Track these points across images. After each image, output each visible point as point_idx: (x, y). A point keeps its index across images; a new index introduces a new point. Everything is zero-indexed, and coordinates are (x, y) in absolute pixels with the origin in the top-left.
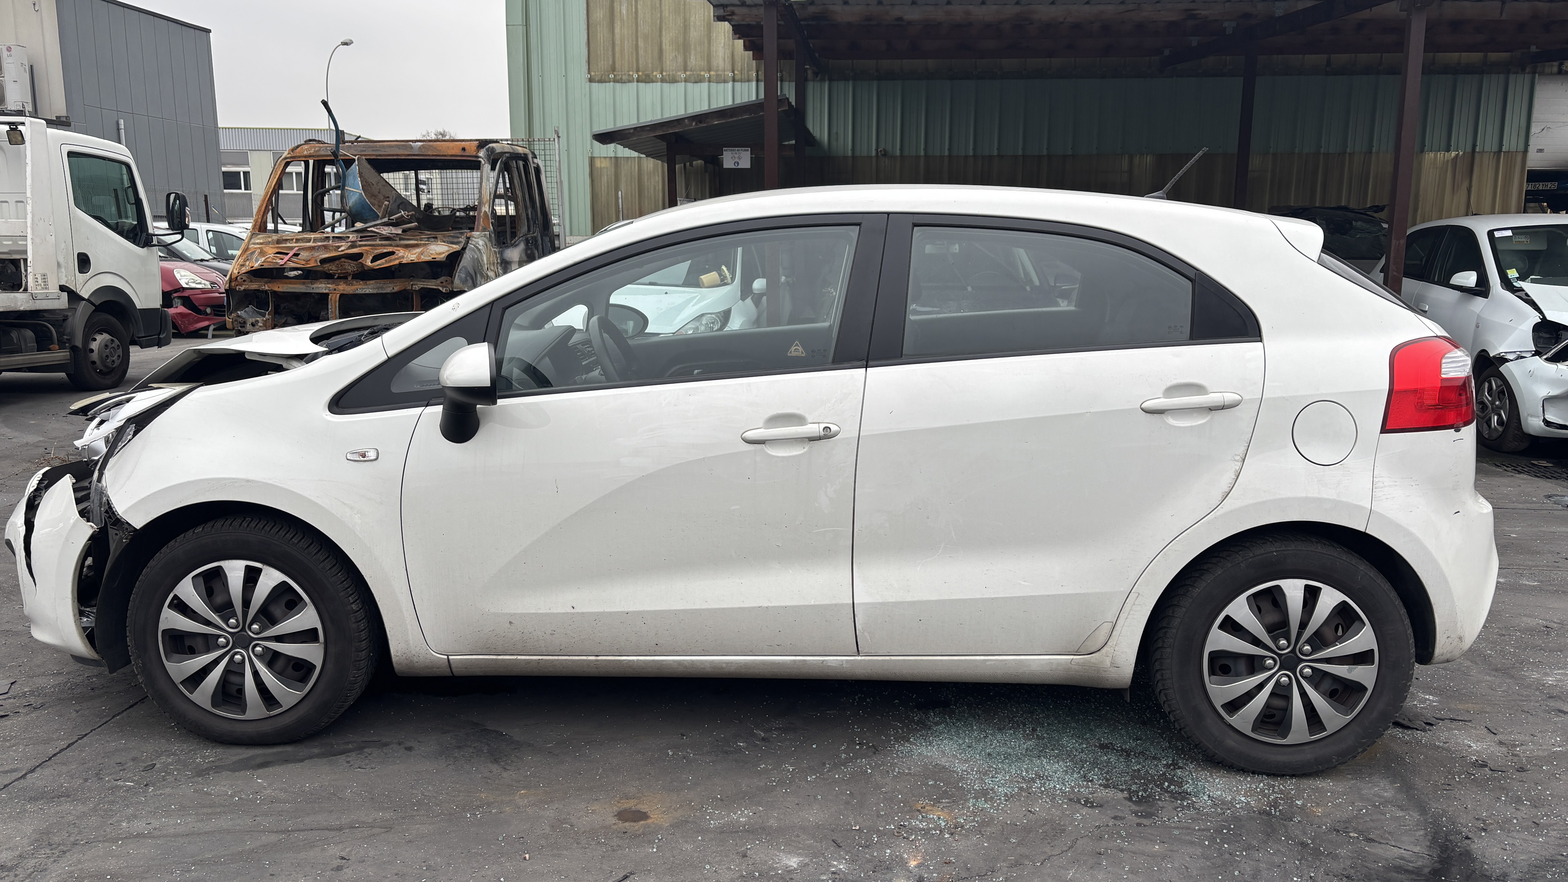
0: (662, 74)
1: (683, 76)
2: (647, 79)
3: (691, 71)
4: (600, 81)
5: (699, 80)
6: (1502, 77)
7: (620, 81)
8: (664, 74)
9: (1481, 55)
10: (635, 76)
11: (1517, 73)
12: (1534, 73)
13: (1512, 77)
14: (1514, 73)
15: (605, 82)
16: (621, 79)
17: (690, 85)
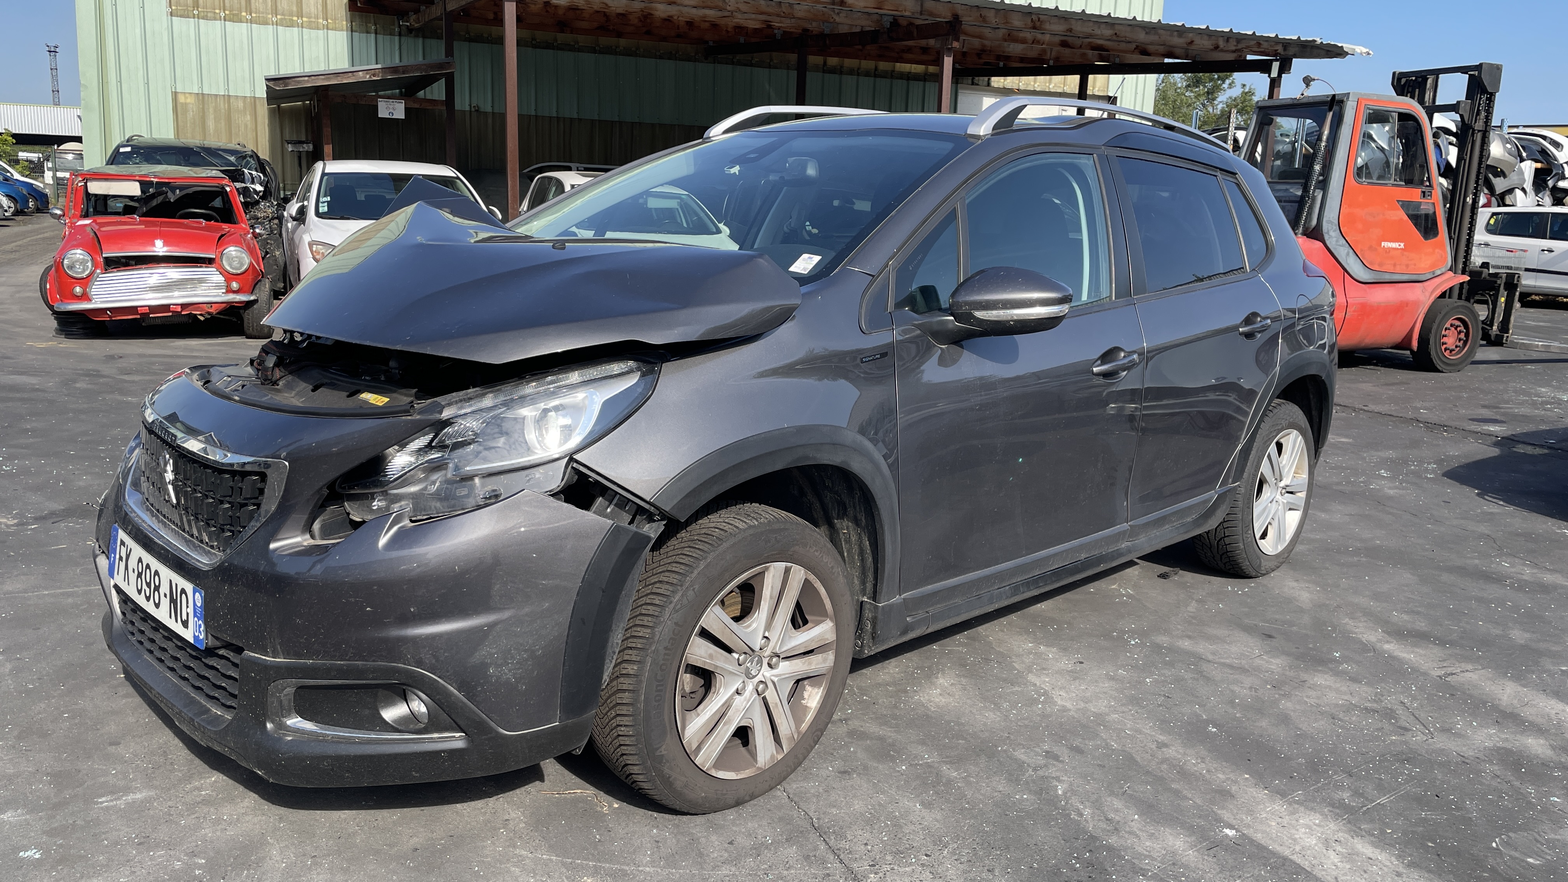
0: (251, 15)
1: (274, 19)
2: (235, 18)
3: (283, 14)
4: (181, 16)
5: (291, 25)
7: (205, 18)
8: (254, 15)
9: (924, 66)
10: (222, 15)
15: (188, 17)
16: (207, 16)
17: (280, 28)
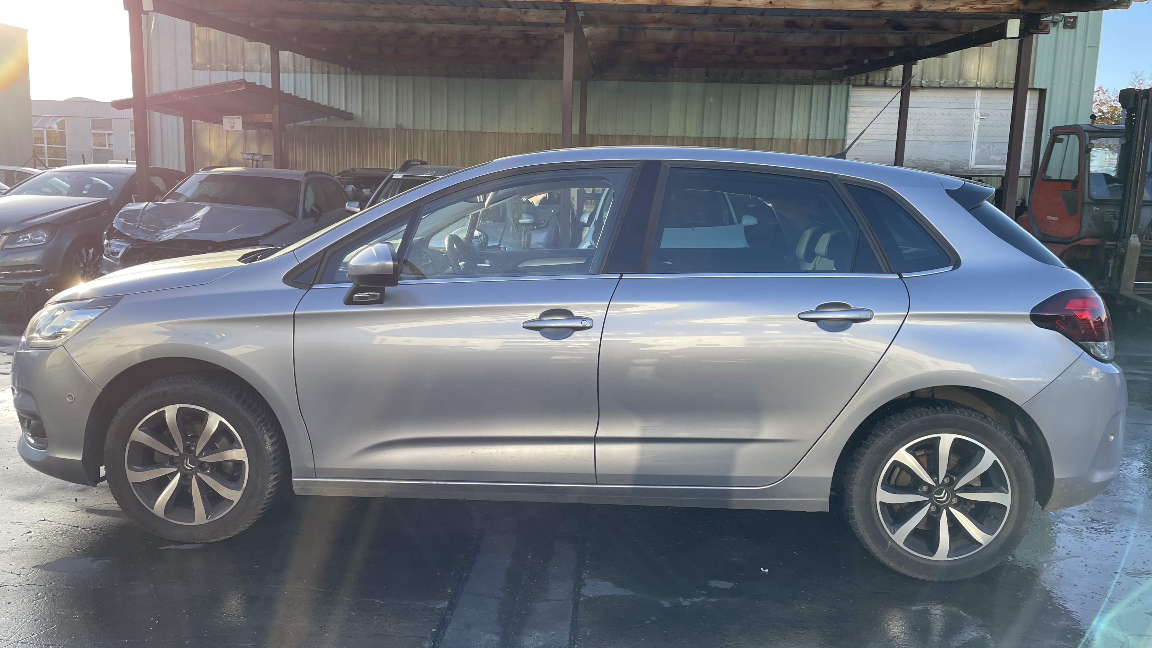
0: (244, 65)
1: (259, 68)
2: (233, 69)
3: (265, 64)
4: (200, 69)
6: (826, 86)
10: (225, 67)
11: (837, 84)
12: (849, 84)
13: (833, 87)
14: (835, 85)
15: (204, 70)
16: (215, 68)
17: (264, 74)
